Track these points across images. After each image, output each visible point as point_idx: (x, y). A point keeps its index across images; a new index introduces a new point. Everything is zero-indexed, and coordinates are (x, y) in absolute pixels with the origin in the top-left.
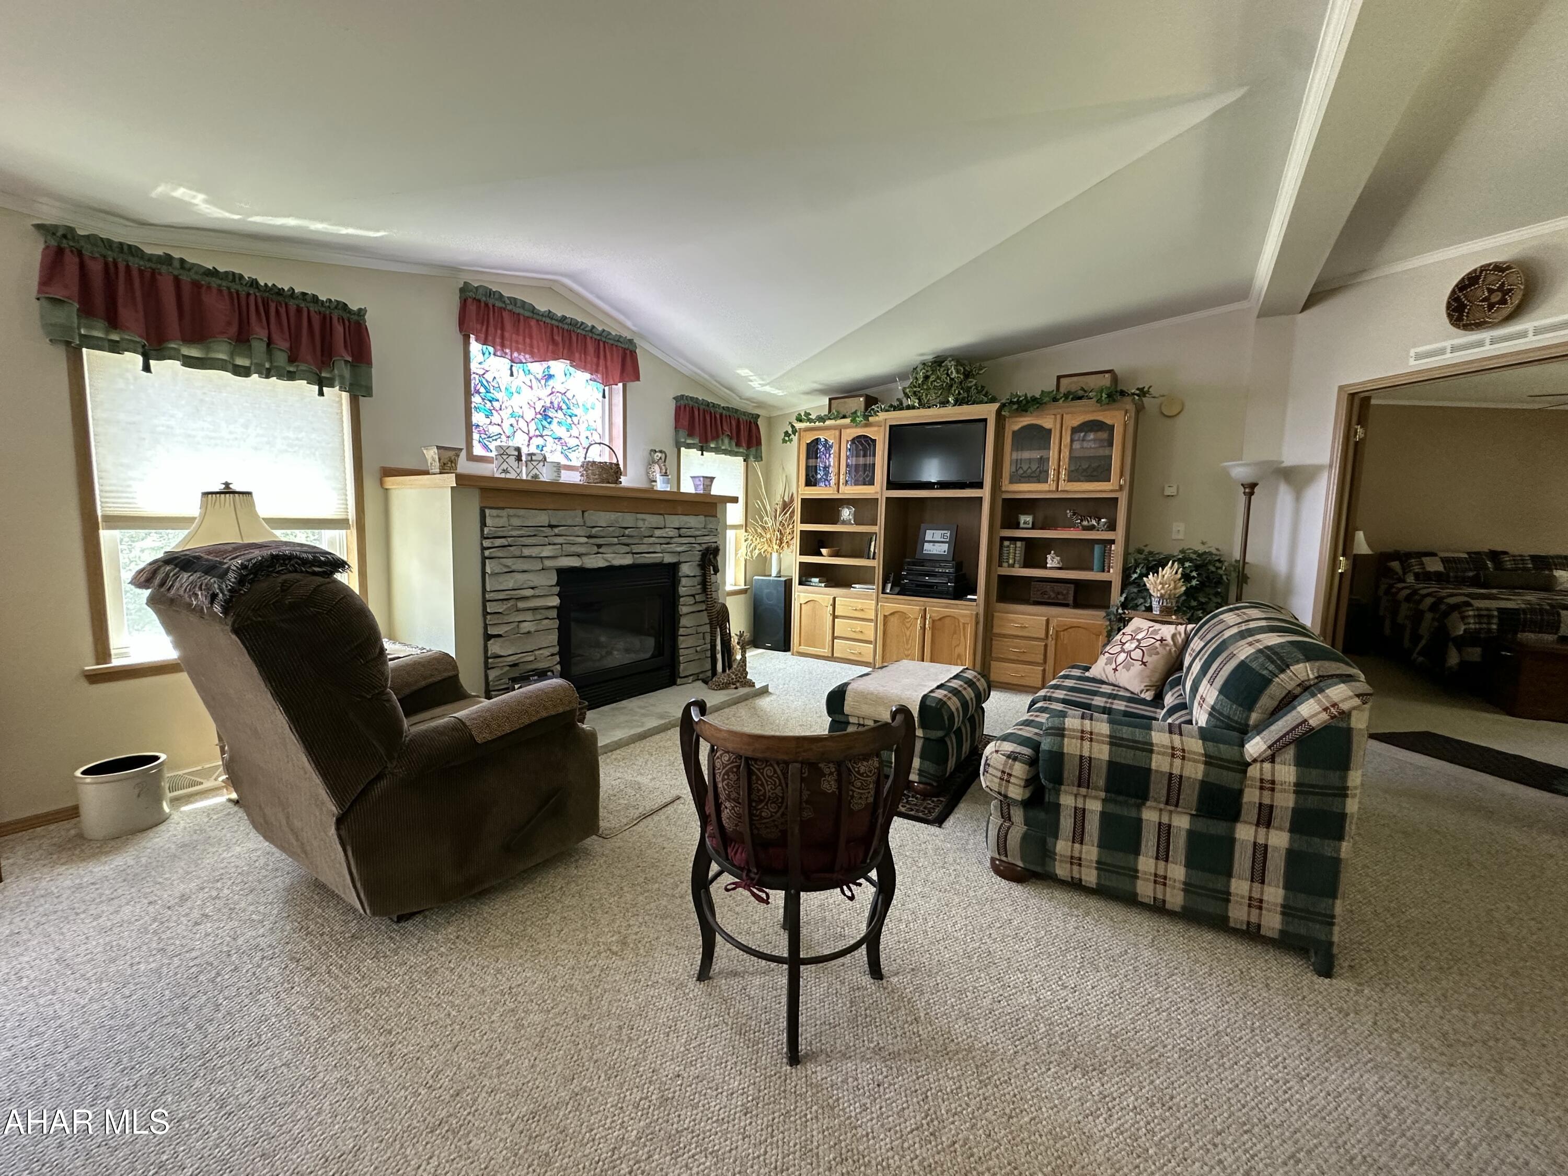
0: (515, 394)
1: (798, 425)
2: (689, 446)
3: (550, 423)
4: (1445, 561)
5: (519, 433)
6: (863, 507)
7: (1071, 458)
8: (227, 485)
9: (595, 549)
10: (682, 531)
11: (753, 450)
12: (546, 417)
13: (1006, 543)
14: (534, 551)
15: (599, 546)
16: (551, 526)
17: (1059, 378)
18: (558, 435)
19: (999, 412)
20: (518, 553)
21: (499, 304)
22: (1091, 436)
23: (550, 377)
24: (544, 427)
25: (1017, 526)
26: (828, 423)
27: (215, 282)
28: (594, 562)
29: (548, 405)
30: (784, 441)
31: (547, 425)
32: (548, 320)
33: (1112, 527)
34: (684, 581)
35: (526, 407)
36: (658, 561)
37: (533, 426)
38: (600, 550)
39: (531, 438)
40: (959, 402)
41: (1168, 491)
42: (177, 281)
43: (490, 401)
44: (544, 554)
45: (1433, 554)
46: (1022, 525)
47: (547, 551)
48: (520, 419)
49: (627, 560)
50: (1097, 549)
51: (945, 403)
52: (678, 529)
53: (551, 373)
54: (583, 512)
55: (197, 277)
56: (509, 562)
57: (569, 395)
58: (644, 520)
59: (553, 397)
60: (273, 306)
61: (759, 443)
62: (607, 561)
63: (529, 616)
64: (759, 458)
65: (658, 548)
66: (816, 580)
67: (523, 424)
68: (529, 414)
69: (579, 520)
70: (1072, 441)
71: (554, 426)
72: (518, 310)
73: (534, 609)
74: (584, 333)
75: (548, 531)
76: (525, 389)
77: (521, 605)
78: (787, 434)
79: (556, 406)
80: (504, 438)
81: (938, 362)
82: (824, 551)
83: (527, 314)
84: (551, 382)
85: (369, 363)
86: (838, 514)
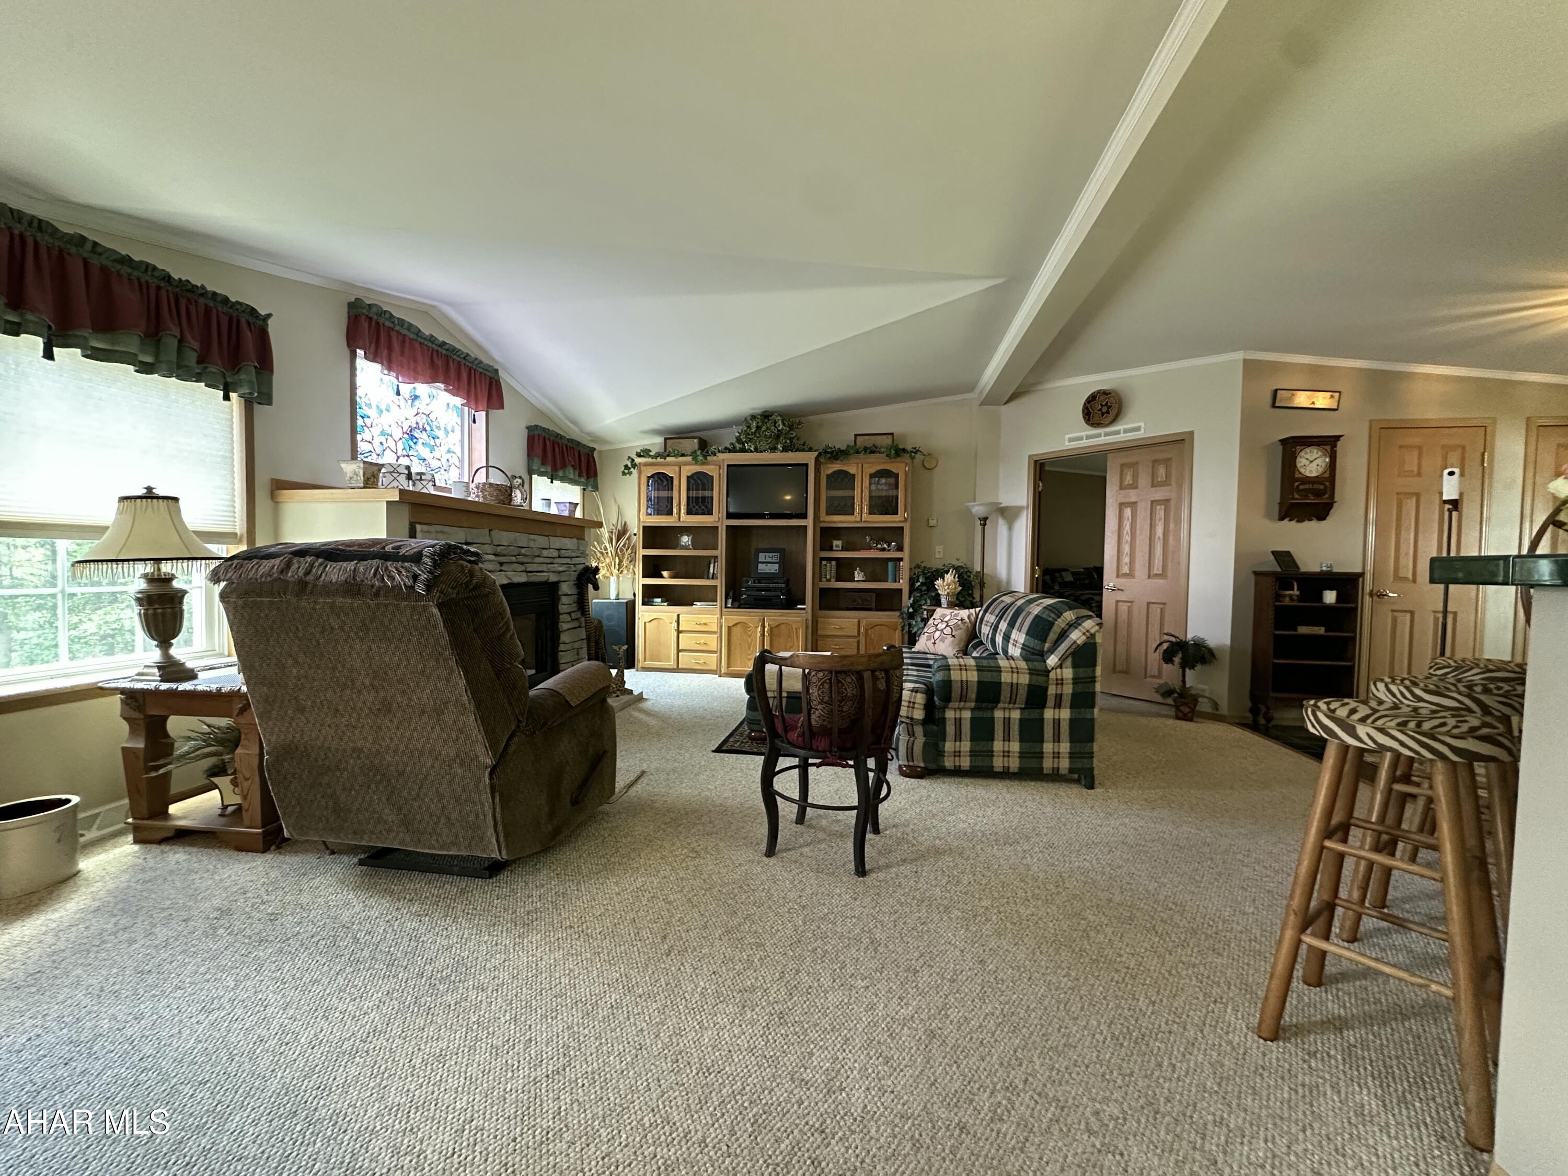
0: (385, 412)
1: (638, 460)
2: (541, 474)
3: (415, 443)
4: (1073, 574)
5: (388, 452)
6: (703, 536)
7: (871, 497)
8: (149, 489)
9: (501, 567)
10: (562, 552)
11: (592, 480)
12: (412, 437)
13: (824, 562)
15: (501, 564)
17: (856, 435)
18: (424, 455)
19: (817, 459)
21: (388, 324)
22: (883, 481)
23: (416, 397)
24: (410, 447)
25: (831, 549)
26: (668, 459)
27: (125, 270)
29: (414, 425)
30: (624, 474)
31: (412, 445)
32: (430, 344)
33: (900, 548)
34: (564, 600)
35: (394, 426)
36: (544, 579)
37: (400, 446)
38: (503, 568)
39: (398, 458)
40: (785, 449)
41: (932, 523)
43: (362, 417)
45: (1066, 570)
46: (834, 548)
48: (389, 438)
49: (523, 578)
50: (890, 564)
51: (774, 449)
52: (559, 550)
53: (417, 394)
54: (490, 531)
55: (108, 263)
57: (432, 417)
58: (534, 540)
59: (418, 418)
60: (183, 303)
61: (596, 475)
62: (509, 578)
64: (596, 488)
65: (544, 567)
66: (659, 600)
67: (391, 443)
68: (398, 433)
69: (487, 540)
70: (870, 484)
71: (419, 447)
72: (404, 332)
74: (459, 359)
76: (394, 408)
78: (626, 467)
79: (421, 427)
80: (374, 455)
81: (766, 415)
82: (665, 573)
83: (412, 336)
84: (417, 403)
85: (271, 370)
86: (678, 540)
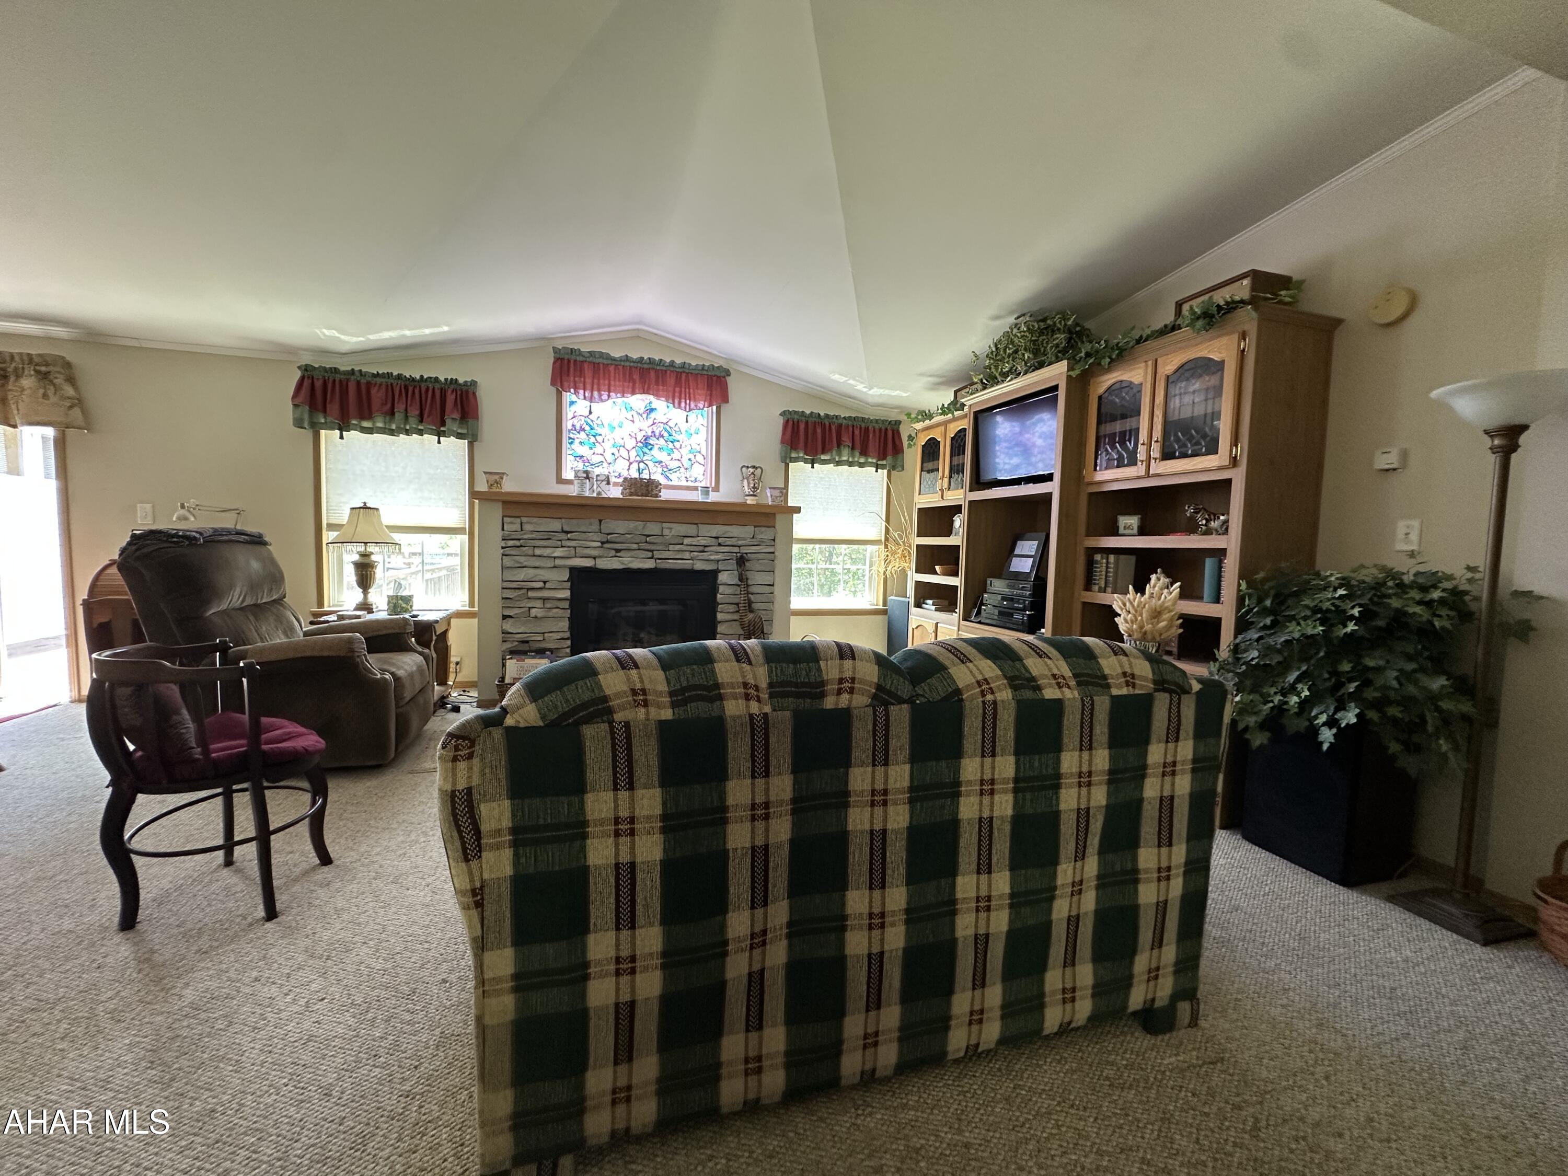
0: (617, 428)
1: (917, 427)
3: (651, 449)
5: (620, 460)
7: (1166, 426)
8: (365, 503)
9: (613, 553)
10: (720, 540)
12: (646, 444)
13: (1098, 557)
14: (547, 552)
15: (618, 551)
16: (563, 531)
17: (1183, 301)
18: (659, 459)
20: (530, 552)
23: (652, 410)
24: (644, 453)
25: (1114, 531)
26: (936, 418)
28: (609, 563)
29: (650, 434)
31: (648, 451)
32: (627, 364)
34: (721, 589)
35: (627, 438)
36: (689, 567)
37: (633, 454)
38: (618, 554)
39: (631, 463)
41: (1382, 461)
42: (358, 383)
43: (594, 436)
44: (555, 555)
46: (1121, 531)
47: (558, 552)
48: (622, 448)
49: (649, 564)
50: (1209, 563)
52: (717, 538)
53: (653, 407)
54: (600, 521)
56: (522, 559)
57: (671, 424)
58: (671, 529)
59: (654, 427)
60: (410, 389)
61: (900, 451)
62: (623, 564)
63: (539, 604)
64: (900, 467)
65: (687, 555)
66: (930, 602)
67: (624, 453)
68: (630, 443)
69: (595, 527)
70: (1167, 397)
71: (655, 452)
73: (544, 600)
75: (563, 536)
76: (627, 424)
77: (531, 594)
78: (911, 437)
79: (657, 434)
80: (605, 465)
82: (937, 568)
83: (605, 362)
84: (653, 415)
85: (476, 417)
86: (951, 524)
